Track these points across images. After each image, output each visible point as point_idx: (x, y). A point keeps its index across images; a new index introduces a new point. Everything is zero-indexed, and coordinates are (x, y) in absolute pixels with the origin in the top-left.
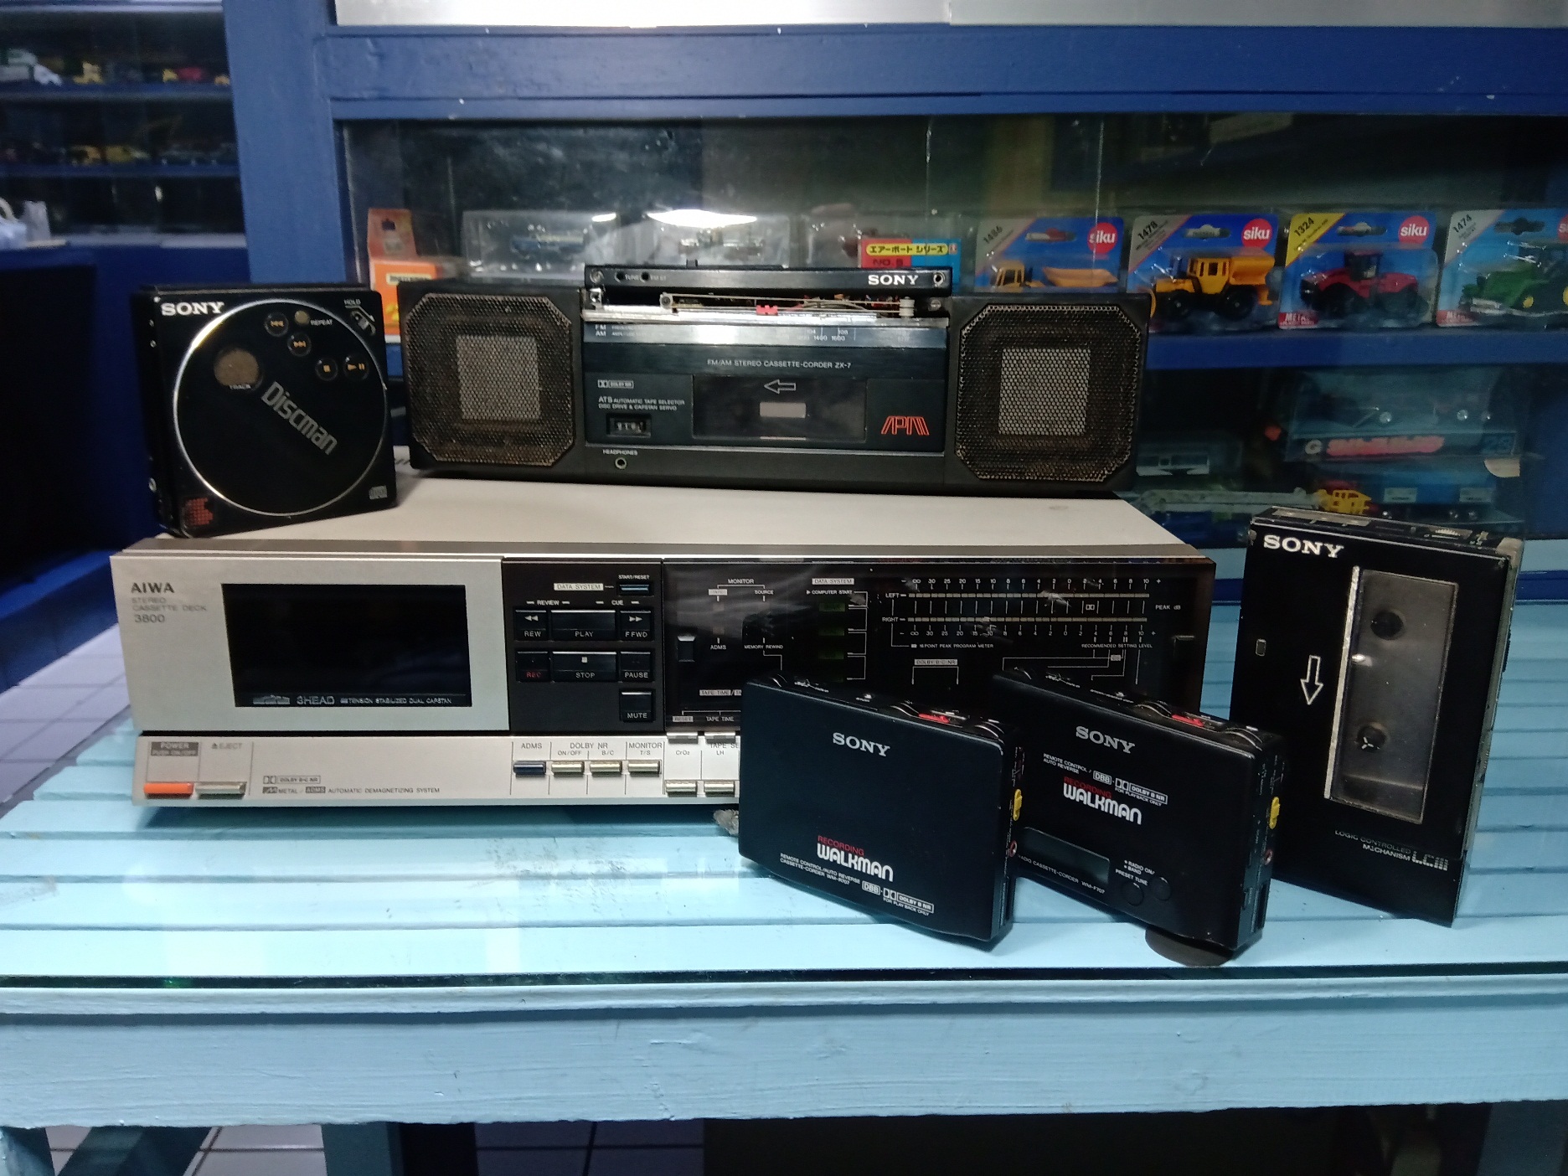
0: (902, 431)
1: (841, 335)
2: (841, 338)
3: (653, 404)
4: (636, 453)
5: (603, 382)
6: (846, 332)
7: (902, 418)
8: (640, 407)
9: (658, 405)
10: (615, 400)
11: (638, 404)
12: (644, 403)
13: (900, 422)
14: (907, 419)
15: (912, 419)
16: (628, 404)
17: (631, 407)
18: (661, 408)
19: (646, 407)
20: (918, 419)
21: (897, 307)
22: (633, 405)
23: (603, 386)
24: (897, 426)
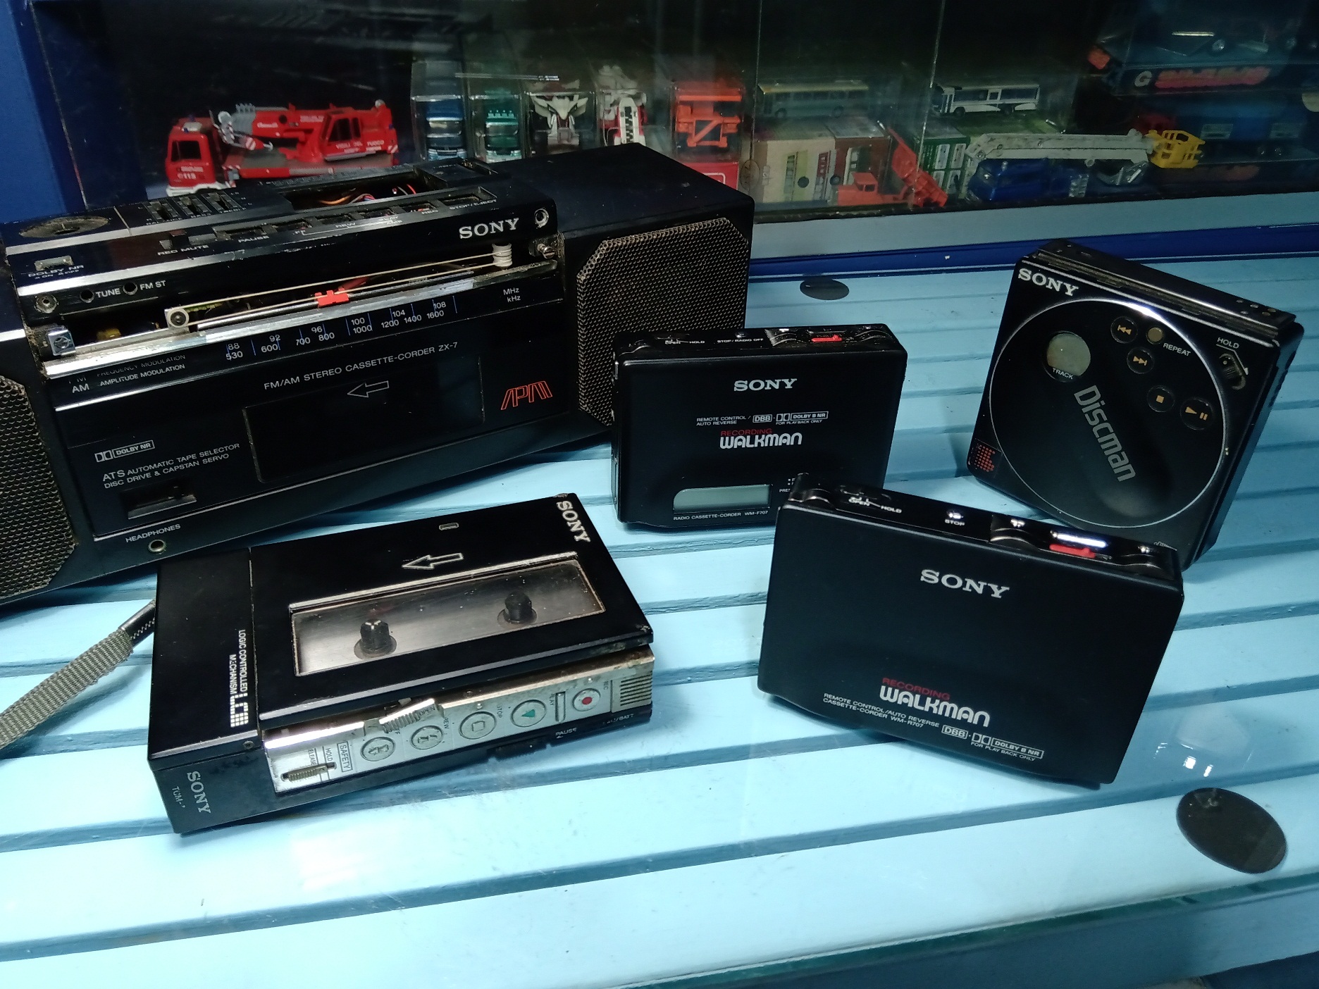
0: (523, 402)
1: (438, 310)
2: (439, 314)
3: (191, 460)
4: (178, 526)
5: (103, 454)
6: (443, 304)
7: (522, 388)
8: (171, 469)
9: (200, 459)
10: (129, 472)
11: (168, 467)
12: (177, 463)
13: (520, 392)
14: (528, 387)
15: (534, 385)
16: (152, 471)
17: (157, 473)
18: (205, 461)
19: (182, 467)
20: (540, 384)
21: (491, 259)
22: (160, 470)
23: (104, 459)
24: (517, 398)
